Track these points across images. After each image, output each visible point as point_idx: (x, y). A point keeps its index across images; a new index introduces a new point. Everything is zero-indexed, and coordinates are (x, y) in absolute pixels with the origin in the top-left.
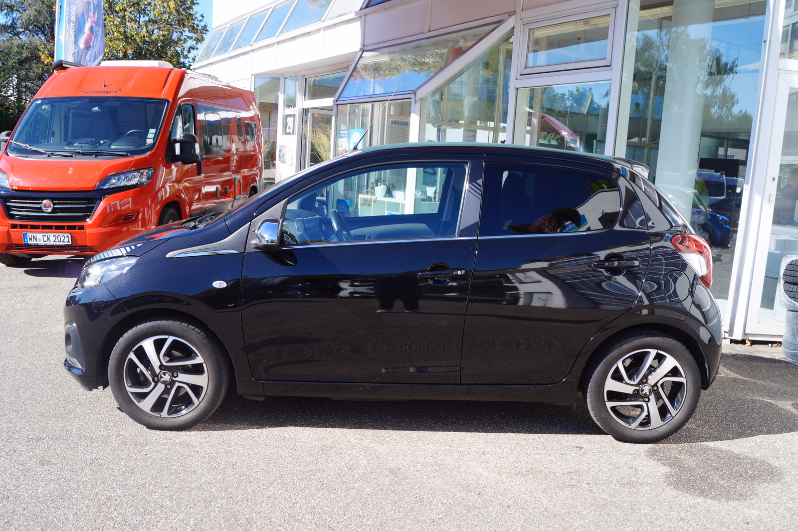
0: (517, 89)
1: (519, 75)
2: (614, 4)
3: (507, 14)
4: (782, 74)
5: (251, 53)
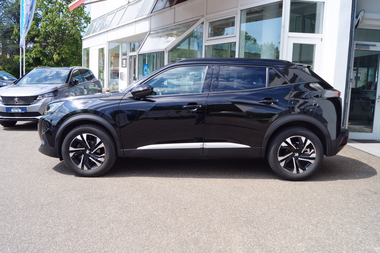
0: (205, 46)
1: (206, 40)
2: (236, 12)
3: (201, 17)
4: (290, 38)
5: (107, 32)
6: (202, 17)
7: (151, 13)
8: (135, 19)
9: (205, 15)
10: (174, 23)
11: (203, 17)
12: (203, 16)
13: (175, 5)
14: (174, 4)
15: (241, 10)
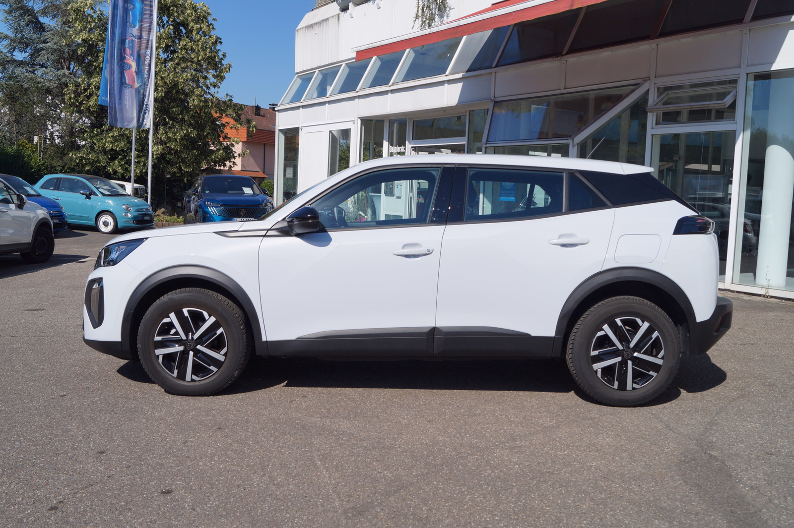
0: (653, 135)
1: (654, 124)
2: (737, 76)
3: (642, 80)
5: (357, 100)
6: (644, 80)
7: (496, 67)
8: (447, 75)
9: (652, 77)
10: (565, 89)
11: (649, 81)
12: (648, 79)
13: (567, 54)
14: (564, 52)
15: (747, 74)
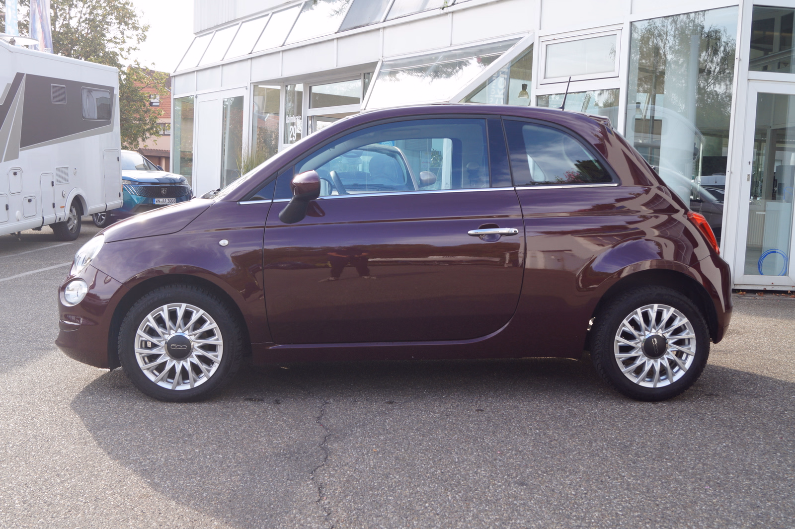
0: (538, 97)
1: (539, 84)
2: (620, 27)
3: (527, 32)
4: (751, 83)
5: (250, 61)
7: (384, 21)
8: (336, 33)
9: (536, 30)
10: (452, 46)
11: (533, 34)
12: (533, 32)
13: (453, 4)
15: (631, 23)
